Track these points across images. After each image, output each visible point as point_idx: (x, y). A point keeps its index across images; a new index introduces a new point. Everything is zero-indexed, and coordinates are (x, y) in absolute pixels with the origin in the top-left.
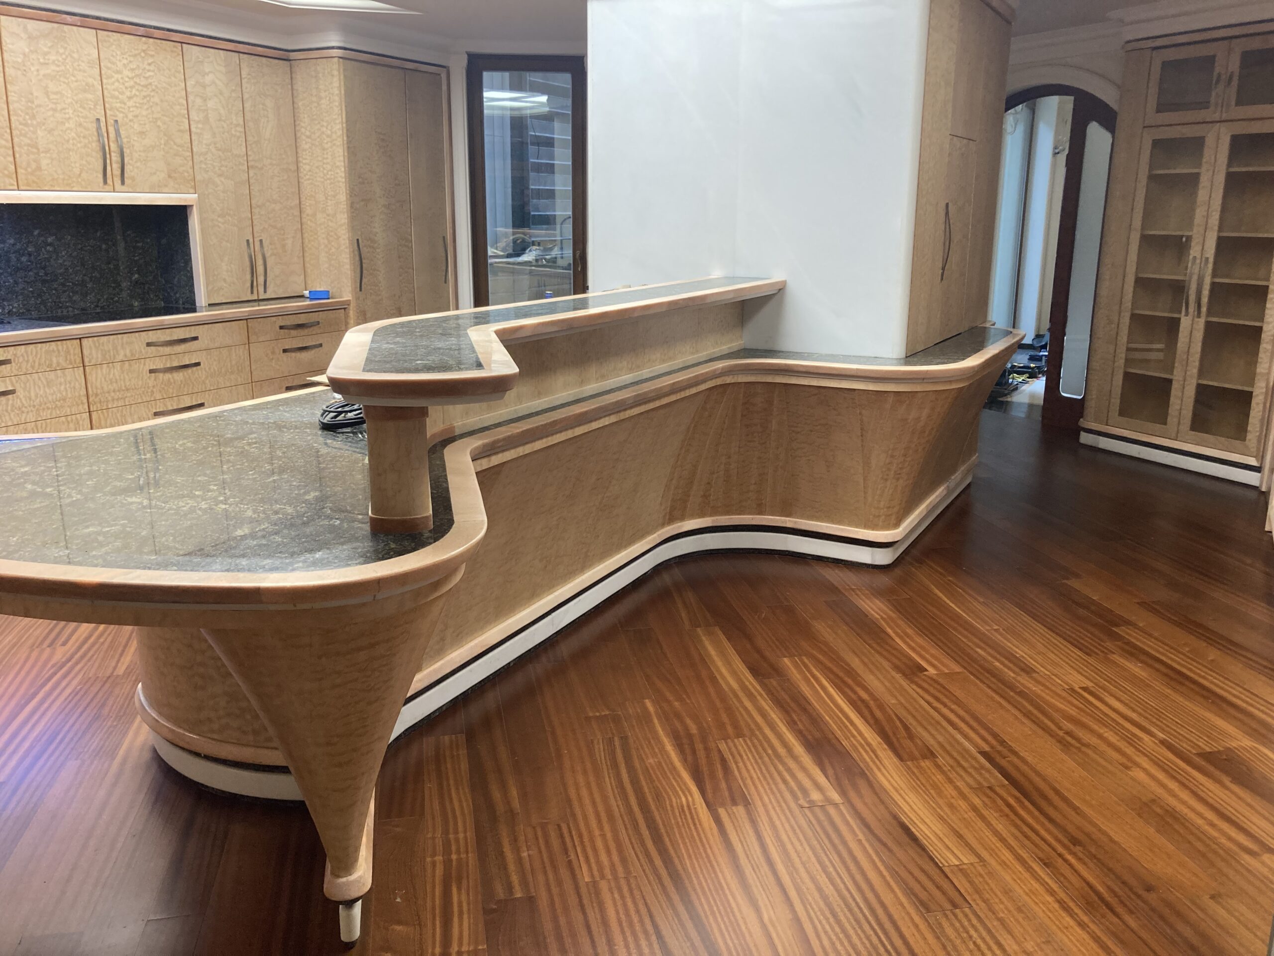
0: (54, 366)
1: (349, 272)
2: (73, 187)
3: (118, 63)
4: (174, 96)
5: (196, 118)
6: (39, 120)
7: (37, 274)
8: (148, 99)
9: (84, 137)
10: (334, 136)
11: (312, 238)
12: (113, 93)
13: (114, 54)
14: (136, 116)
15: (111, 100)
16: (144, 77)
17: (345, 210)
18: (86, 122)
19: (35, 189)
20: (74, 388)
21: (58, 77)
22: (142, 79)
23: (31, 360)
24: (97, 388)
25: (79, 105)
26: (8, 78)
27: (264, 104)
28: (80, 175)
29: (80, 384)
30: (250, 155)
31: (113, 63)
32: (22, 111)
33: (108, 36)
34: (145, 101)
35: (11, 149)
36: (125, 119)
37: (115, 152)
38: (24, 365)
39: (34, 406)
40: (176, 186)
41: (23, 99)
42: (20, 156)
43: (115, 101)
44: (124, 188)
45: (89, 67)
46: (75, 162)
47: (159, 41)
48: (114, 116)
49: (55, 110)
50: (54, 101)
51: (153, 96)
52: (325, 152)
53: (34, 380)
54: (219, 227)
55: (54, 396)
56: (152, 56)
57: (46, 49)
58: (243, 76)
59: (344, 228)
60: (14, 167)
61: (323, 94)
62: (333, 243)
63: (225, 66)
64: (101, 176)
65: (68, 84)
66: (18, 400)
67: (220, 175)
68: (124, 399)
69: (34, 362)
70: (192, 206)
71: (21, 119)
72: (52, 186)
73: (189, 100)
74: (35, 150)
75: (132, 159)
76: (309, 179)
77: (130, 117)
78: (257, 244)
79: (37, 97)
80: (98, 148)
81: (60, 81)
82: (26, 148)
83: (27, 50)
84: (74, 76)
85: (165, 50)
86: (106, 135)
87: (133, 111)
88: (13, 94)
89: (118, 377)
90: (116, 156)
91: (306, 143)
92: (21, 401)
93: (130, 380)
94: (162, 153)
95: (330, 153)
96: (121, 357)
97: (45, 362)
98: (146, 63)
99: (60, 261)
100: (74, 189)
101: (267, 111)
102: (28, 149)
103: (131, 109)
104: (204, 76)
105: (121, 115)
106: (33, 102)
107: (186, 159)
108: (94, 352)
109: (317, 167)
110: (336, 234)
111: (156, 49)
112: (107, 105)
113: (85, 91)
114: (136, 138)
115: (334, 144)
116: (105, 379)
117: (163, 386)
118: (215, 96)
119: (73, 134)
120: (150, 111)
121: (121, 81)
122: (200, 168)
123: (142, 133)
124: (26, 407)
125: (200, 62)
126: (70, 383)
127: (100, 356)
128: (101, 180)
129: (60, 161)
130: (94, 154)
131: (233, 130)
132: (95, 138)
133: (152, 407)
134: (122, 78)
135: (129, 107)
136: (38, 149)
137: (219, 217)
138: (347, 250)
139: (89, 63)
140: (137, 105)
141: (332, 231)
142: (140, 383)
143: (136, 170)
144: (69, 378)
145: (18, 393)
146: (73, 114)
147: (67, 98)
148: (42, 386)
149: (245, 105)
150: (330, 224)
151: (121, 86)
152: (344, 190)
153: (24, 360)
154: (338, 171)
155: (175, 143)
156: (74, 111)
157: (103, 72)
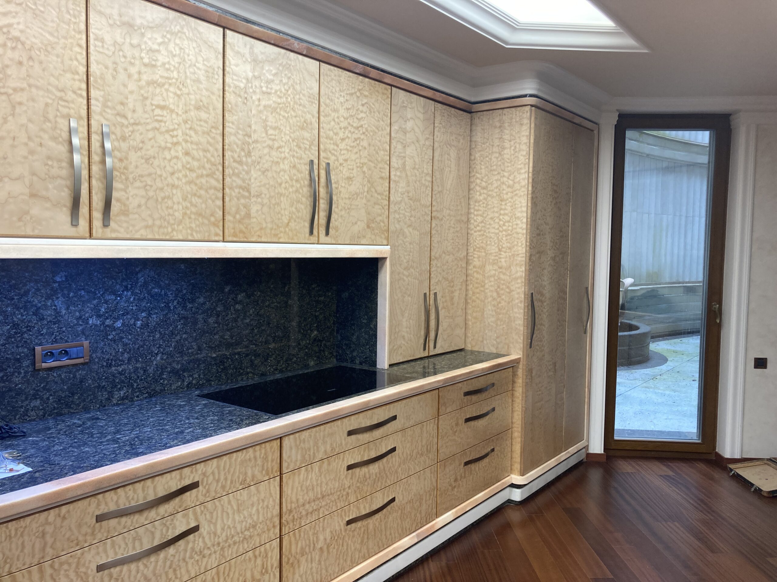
0: (248, 480)
1: (522, 329)
2: (280, 238)
3: (336, 100)
4: (380, 141)
5: (396, 165)
6: (253, 158)
7: (222, 337)
8: (358, 142)
9: (297, 181)
10: (517, 186)
11: (478, 290)
12: (328, 132)
13: (334, 91)
14: (346, 160)
15: (326, 140)
16: (357, 119)
17: (524, 263)
18: (300, 164)
19: (242, 240)
20: (267, 507)
21: (278, 110)
22: (355, 120)
23: (222, 478)
24: (291, 502)
25: (295, 144)
26: (228, 106)
27: (449, 154)
28: (288, 224)
29: (274, 501)
30: (434, 206)
31: (332, 100)
32: (237, 146)
33: (330, 70)
34: (355, 144)
35: (221, 191)
36: (336, 163)
37: (323, 199)
38: (213, 488)
39: (219, 544)
40: (373, 237)
41: (241, 132)
42: (230, 200)
43: (328, 141)
44: (328, 239)
45: (309, 102)
46: (285, 209)
47: (373, 82)
48: (327, 158)
49: (271, 147)
50: (273, 137)
51: (363, 140)
52: (503, 203)
53: (222, 506)
54: (404, 281)
55: (244, 523)
56: (366, 96)
57: (270, 77)
58: (436, 125)
59: (519, 281)
60: (221, 213)
61: (507, 145)
62: (503, 297)
63: (424, 113)
64: (307, 225)
65: (287, 119)
66: (201, 540)
67: (410, 226)
68: (318, 510)
69: (226, 479)
70: (385, 259)
71: (236, 156)
72: (259, 236)
73: (392, 147)
74: (246, 194)
75: (338, 207)
76: (480, 231)
77: (341, 161)
78: (432, 297)
79: (255, 131)
80: (309, 194)
81: (280, 114)
82: (237, 190)
83: (250, 75)
84: (294, 111)
85: (378, 91)
86: (317, 179)
87: (344, 154)
88: (231, 125)
89: (315, 483)
90: (324, 203)
91: (480, 195)
92: (204, 542)
93: (327, 484)
94: (364, 201)
95: (509, 204)
96: (320, 456)
97: (239, 477)
98: (360, 103)
99: (248, 321)
100: (281, 240)
101: (451, 161)
102: (239, 193)
103: (342, 152)
104: (406, 121)
105: (333, 158)
106: (250, 136)
107: (383, 208)
108: (294, 451)
109: (492, 218)
110: (508, 287)
111: (370, 90)
112: (322, 147)
113: (302, 128)
114: (343, 185)
115: (516, 195)
116: (301, 487)
117: (358, 485)
118: (413, 143)
119: (287, 177)
120: (358, 155)
121: (336, 120)
122: (394, 218)
123: (349, 179)
124: (209, 548)
125: (404, 107)
126: (263, 501)
127: (299, 457)
128: (307, 230)
129: (270, 208)
130: (304, 199)
131: (423, 179)
132: (307, 182)
133: (345, 516)
134: (338, 118)
135: (341, 150)
136: (250, 193)
137: (404, 269)
138: (522, 305)
139: (309, 97)
140: (348, 148)
141: (503, 284)
142: (337, 485)
143: (340, 220)
144: (262, 495)
145: (201, 530)
146: (288, 153)
147: (285, 134)
148: (230, 512)
149: (435, 155)
150: (502, 276)
151: (336, 126)
152: (524, 242)
153: (214, 479)
154: (519, 222)
155: (376, 191)
156: (290, 150)
157: (322, 109)
